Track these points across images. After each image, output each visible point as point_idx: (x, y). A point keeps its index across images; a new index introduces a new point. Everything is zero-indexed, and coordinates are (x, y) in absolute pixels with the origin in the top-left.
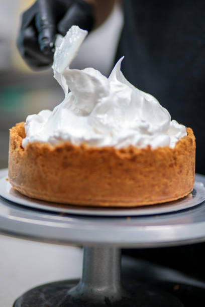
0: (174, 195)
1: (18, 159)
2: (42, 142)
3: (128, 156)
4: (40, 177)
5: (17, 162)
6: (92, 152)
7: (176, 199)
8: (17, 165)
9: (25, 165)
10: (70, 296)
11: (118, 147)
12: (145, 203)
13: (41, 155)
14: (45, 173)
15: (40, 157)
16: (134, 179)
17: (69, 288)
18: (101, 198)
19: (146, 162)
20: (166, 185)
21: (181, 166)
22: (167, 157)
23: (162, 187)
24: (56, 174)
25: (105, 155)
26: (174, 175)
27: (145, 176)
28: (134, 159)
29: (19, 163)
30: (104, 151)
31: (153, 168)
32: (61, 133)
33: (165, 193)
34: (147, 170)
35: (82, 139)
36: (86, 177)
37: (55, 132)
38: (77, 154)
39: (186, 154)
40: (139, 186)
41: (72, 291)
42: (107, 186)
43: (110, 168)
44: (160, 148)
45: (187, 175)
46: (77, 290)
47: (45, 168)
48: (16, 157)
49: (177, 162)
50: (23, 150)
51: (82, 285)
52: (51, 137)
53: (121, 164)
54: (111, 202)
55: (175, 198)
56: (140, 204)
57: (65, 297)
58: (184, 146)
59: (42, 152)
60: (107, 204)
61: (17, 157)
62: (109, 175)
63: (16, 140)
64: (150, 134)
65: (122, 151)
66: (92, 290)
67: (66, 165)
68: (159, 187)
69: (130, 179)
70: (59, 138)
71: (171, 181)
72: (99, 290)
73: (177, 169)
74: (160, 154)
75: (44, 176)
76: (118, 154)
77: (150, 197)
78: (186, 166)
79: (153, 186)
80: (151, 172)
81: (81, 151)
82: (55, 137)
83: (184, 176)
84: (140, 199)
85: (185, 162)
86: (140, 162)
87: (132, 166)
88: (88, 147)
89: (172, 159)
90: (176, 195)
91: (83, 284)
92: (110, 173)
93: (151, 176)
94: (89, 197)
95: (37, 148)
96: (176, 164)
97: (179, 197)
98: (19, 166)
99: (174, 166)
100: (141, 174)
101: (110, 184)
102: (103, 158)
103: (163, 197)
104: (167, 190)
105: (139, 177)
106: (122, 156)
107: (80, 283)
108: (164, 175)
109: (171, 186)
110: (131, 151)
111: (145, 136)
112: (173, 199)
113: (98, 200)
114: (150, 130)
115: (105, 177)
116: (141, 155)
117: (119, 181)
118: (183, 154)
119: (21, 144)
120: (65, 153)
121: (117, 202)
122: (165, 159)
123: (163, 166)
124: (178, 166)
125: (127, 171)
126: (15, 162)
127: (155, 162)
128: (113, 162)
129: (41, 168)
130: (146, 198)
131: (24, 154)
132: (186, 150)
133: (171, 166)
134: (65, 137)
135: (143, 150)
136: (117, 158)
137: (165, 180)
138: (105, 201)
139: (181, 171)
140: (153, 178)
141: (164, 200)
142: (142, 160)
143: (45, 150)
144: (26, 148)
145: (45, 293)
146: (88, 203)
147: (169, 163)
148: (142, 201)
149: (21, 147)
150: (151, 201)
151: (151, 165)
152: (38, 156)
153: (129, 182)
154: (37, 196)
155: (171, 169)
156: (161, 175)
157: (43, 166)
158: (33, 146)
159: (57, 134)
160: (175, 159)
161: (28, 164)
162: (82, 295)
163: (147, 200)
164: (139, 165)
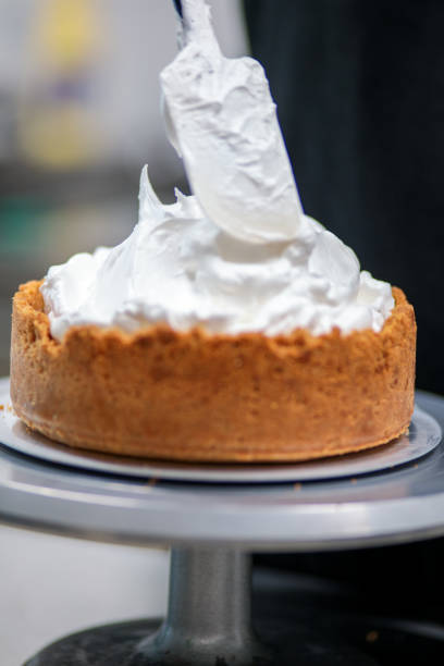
0: (382, 434)
1: (44, 363)
2: (101, 326)
3: (294, 351)
4: (101, 403)
5: (42, 371)
6: (218, 344)
7: (387, 441)
8: (42, 376)
9: (64, 375)
10: (140, 655)
11: (272, 332)
12: (326, 452)
13: (101, 352)
14: (111, 392)
15: (101, 359)
16: (305, 401)
17: (138, 639)
18: (236, 444)
19: (330, 363)
20: (369, 413)
21: (396, 371)
22: (371, 352)
23: (361, 415)
24: (138, 395)
25: (246, 351)
26: (385, 390)
27: (328, 394)
28: (305, 359)
29: (45, 373)
30: (242, 342)
31: (344, 377)
32: (141, 305)
33: (366, 431)
34: (333, 380)
35: (193, 317)
36: (205, 401)
37: (125, 303)
38: (186, 349)
39: (406, 346)
40: (316, 417)
41: (146, 645)
42: (250, 418)
43: (256, 378)
44: (356, 334)
45: (406, 388)
46: (156, 642)
47: (112, 381)
48: (39, 358)
49: (390, 363)
50: (57, 344)
51: (167, 633)
52: (118, 314)
53: (279, 370)
54: (257, 451)
55: (383, 439)
56: (317, 454)
57: (131, 657)
58: (402, 327)
59: (104, 346)
60: (249, 457)
61: (42, 360)
62: (254, 395)
63: (36, 323)
64: (333, 303)
65: (281, 342)
66: (188, 642)
67: (159, 375)
68: (355, 417)
69: (298, 401)
70: (140, 316)
71: (378, 404)
72: (205, 642)
73: (389, 377)
74: (358, 345)
75: (109, 399)
76: (274, 347)
77: (338, 439)
78: (404, 370)
79: (344, 414)
80: (339, 385)
81: (194, 344)
82: (128, 313)
83: (400, 392)
84: (317, 444)
85: (402, 361)
86: (317, 364)
87: (302, 372)
88: (208, 333)
89: (381, 355)
90: (386, 433)
91: (170, 629)
92: (257, 389)
93: (341, 393)
94: (211, 442)
95: (92, 339)
96: (387, 366)
97: (392, 438)
98: (48, 378)
99: (385, 371)
100: (321, 389)
101: (255, 413)
102: (241, 357)
103: (363, 439)
104: (370, 423)
105: (317, 396)
106: (282, 352)
107: (164, 627)
108: (365, 391)
109: (377, 413)
110: (299, 340)
111: (323, 308)
112: (381, 442)
113: (230, 449)
114: (331, 295)
115: (246, 399)
116: (320, 348)
117: (274, 405)
118: (400, 345)
119: (49, 329)
120: (157, 347)
121: (269, 451)
122: (367, 357)
123: (363, 371)
124: (391, 369)
125: (292, 384)
126: (36, 369)
127: (348, 363)
128: (262, 366)
129: (102, 382)
130: (329, 442)
131: (60, 352)
132: (404, 335)
133: (379, 370)
134: (154, 313)
135: (324, 338)
136: (271, 356)
137: (368, 402)
138: (244, 451)
139: (396, 382)
140: (344, 399)
141: (365, 443)
142: (323, 360)
143: (112, 342)
144: (63, 340)
145: (87, 649)
146: (210, 456)
147: (376, 364)
148: (322, 449)
149: (50, 337)
150: (340, 447)
151: (340, 370)
152: (94, 356)
153: (296, 408)
154: (92, 443)
155: (379, 377)
156: (359, 389)
157: (107, 376)
158: (83, 334)
159: (133, 308)
160: (386, 355)
161: (71, 375)
162: (168, 652)
163: (332, 445)
164: (316, 371)
